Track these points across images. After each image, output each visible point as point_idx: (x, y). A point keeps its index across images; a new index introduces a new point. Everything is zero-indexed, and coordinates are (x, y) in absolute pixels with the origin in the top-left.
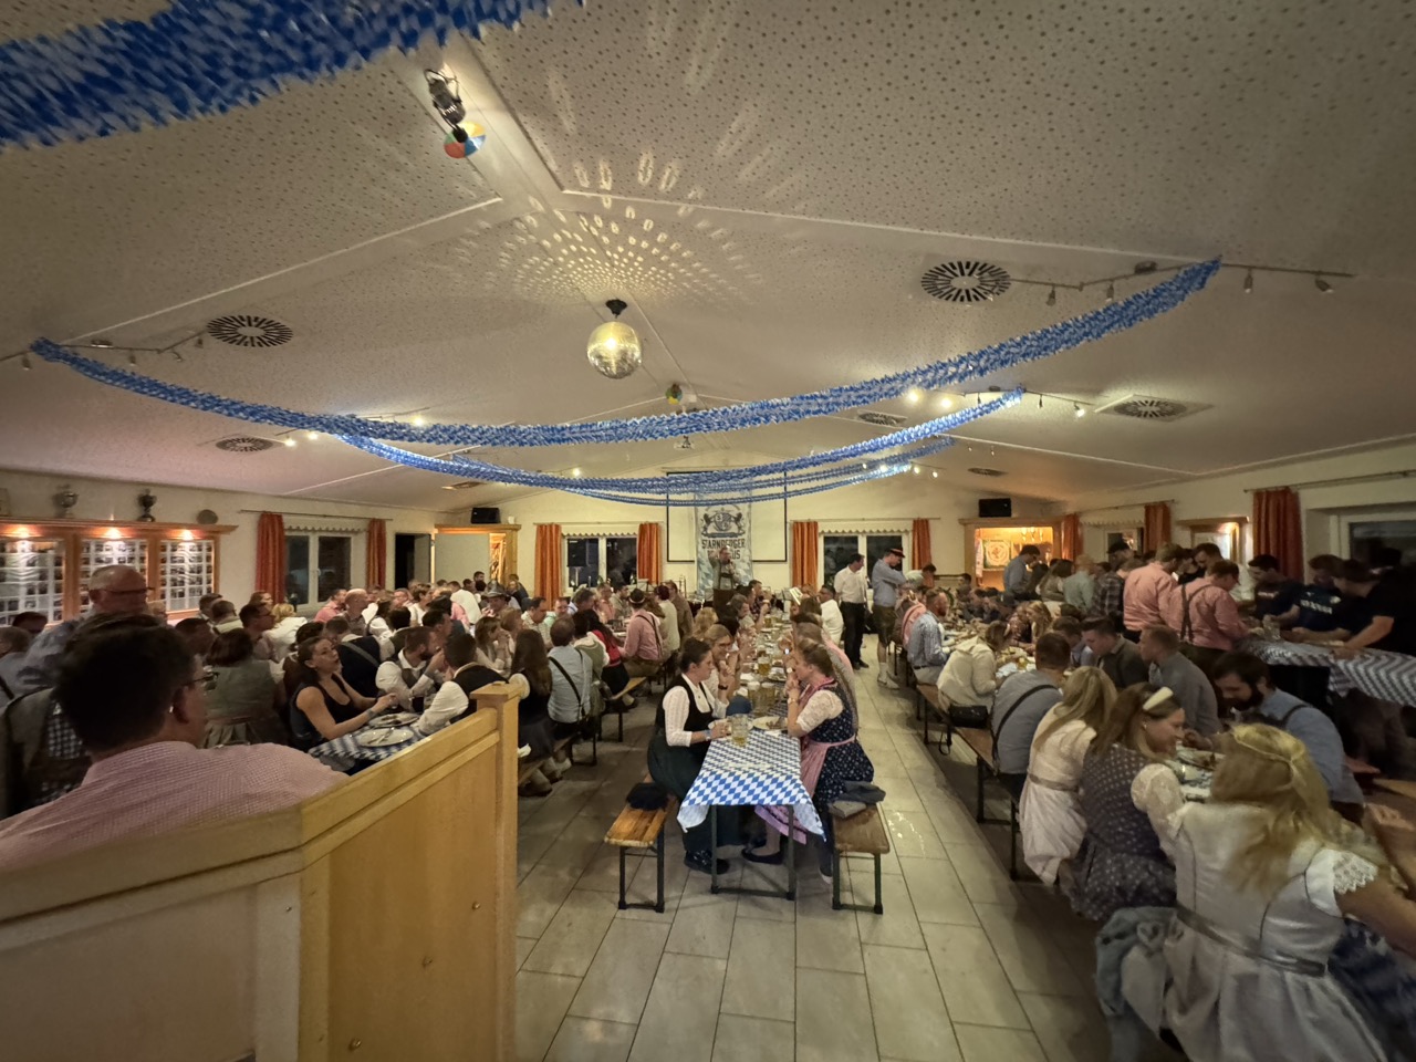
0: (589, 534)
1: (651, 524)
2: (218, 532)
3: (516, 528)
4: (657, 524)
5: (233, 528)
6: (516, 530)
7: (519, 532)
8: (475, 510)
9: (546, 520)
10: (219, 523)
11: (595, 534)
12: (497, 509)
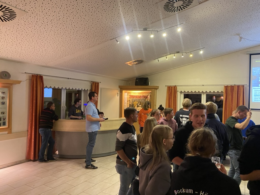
0: (197, 91)
1: (238, 86)
2: (11, 84)
3: (156, 88)
4: (243, 86)
5: (19, 82)
6: (156, 89)
7: (157, 90)
8: (137, 79)
9: (172, 84)
10: (11, 78)
11: (201, 91)
12: (147, 78)
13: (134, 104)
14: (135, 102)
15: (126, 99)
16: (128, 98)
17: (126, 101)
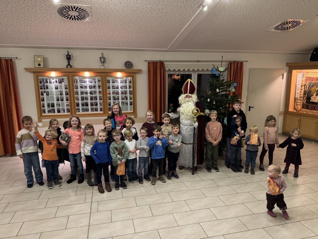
2: (134, 73)
5: (140, 71)
10: (134, 68)
13: (311, 91)
14: (313, 88)
15: (300, 83)
16: (302, 82)
17: (299, 86)
